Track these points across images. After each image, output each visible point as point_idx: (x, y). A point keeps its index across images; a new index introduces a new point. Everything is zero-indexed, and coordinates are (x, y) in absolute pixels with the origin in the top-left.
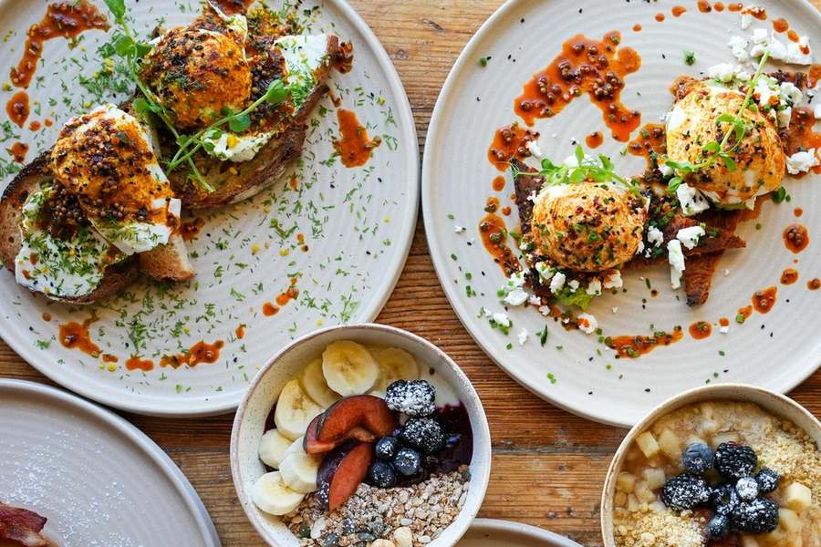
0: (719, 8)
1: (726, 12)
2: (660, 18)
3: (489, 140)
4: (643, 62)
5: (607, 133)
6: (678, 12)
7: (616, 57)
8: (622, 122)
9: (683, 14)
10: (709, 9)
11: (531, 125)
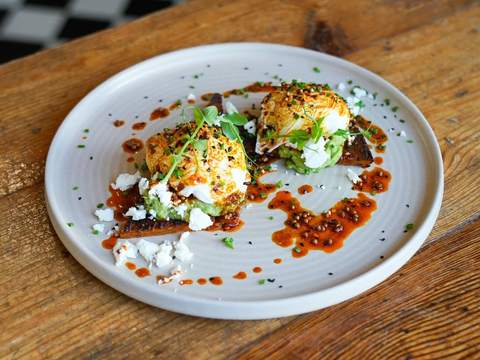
0: (202, 281)
1: (195, 279)
2: (257, 270)
3: (392, 184)
4: (270, 238)
5: (295, 194)
6: (241, 276)
7: (295, 240)
8: (284, 202)
9: (235, 274)
10: (211, 279)
11: (359, 195)
